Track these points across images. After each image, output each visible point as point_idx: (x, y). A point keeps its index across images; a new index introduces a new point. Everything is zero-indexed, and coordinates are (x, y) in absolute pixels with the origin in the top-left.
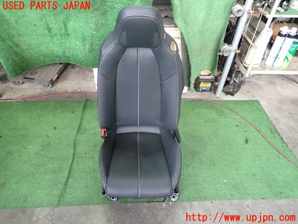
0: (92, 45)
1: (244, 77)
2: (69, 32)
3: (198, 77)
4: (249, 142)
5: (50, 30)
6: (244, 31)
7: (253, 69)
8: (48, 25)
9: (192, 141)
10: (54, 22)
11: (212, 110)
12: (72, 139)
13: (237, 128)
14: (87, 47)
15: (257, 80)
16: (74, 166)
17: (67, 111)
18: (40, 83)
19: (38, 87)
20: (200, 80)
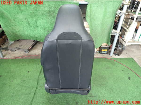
0: (48, 31)
1: (124, 46)
2: (38, 25)
3: (101, 47)
4: (130, 79)
5: (29, 24)
6: (122, 25)
7: (128, 42)
8: (28, 22)
10: (31, 20)
11: (109, 63)
12: (37, 77)
13: (123, 72)
14: (46, 32)
15: (130, 48)
16: (37, 91)
17: (35, 64)
18: (23, 50)
19: (22, 53)
20: (102, 48)
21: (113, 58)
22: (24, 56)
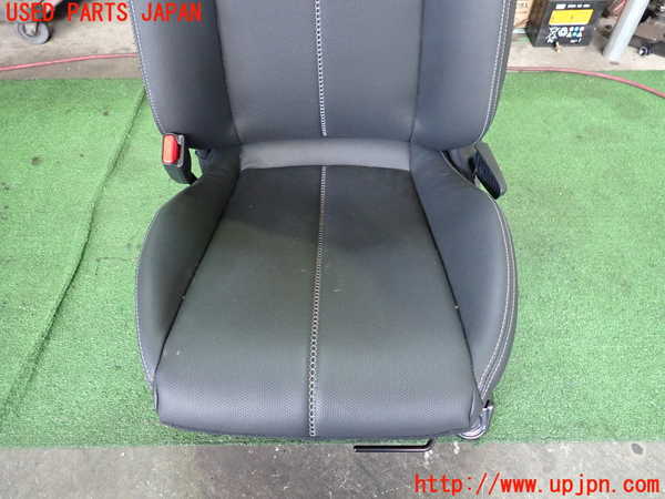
11: (598, 101)
17: (86, 109)
19: (6, 41)
21: (629, 72)
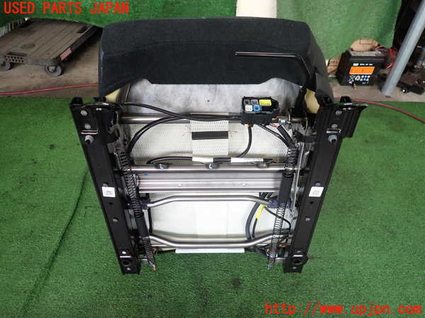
3: (347, 54)
9: (338, 180)
18: (36, 62)
19: (37, 74)
20: (351, 59)
21: (396, 103)
22: (42, 87)
